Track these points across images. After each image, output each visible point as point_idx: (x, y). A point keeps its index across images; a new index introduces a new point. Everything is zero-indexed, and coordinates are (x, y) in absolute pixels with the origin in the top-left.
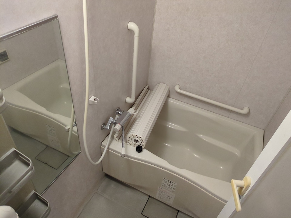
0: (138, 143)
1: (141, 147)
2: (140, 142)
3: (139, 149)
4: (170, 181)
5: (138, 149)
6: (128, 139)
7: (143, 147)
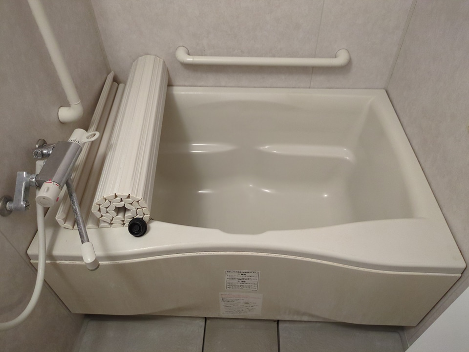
0: (128, 214)
1: (141, 220)
2: (133, 208)
3: (138, 228)
4: (242, 271)
5: (136, 228)
6: (98, 215)
7: (146, 218)
